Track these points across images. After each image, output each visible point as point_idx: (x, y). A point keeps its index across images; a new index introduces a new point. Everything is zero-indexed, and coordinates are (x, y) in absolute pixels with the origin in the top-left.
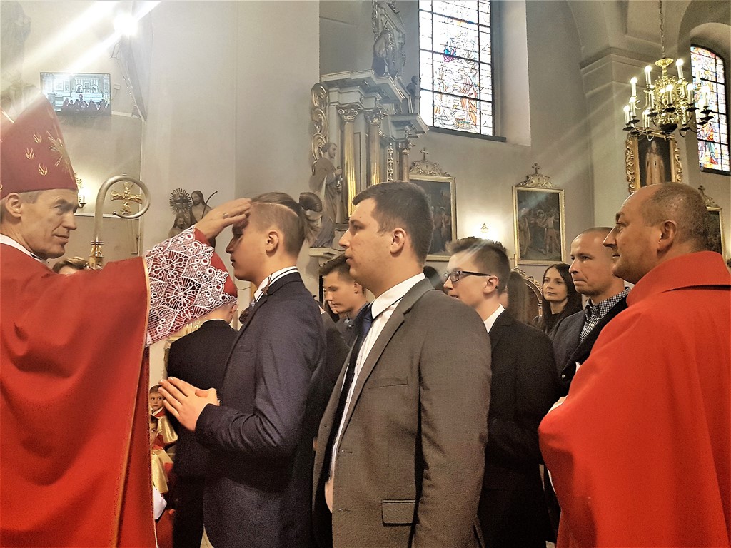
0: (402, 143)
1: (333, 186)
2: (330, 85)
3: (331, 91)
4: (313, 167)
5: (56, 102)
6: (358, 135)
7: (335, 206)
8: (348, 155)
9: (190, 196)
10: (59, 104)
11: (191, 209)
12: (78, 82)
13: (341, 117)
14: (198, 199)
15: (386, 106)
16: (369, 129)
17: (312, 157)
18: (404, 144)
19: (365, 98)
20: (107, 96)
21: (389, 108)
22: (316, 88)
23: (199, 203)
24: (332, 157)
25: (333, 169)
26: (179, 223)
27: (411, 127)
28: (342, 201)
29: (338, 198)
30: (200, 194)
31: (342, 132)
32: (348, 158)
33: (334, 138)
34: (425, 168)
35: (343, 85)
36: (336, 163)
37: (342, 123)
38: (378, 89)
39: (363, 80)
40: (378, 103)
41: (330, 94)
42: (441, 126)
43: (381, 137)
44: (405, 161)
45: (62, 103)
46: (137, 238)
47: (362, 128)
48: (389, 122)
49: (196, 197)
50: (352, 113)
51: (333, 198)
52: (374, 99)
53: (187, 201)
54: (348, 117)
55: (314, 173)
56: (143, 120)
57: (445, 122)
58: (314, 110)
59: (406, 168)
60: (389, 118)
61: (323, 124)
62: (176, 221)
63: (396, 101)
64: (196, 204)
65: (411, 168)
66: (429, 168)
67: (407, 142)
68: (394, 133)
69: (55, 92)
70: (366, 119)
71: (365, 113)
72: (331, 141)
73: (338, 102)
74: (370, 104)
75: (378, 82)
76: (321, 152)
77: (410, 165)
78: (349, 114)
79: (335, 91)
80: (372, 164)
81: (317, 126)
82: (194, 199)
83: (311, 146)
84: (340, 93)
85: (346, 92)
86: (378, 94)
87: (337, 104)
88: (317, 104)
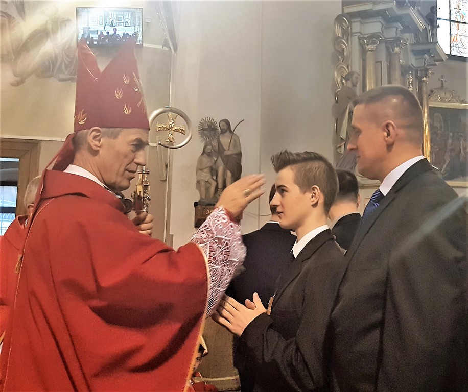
0: (421, 71)
2: (352, 16)
3: (356, 22)
4: (336, 95)
5: (91, 35)
6: (379, 63)
8: (370, 84)
11: (219, 136)
12: (112, 16)
14: (225, 127)
15: (407, 35)
16: (390, 60)
17: (335, 86)
18: (423, 72)
19: (386, 28)
20: (139, 29)
21: (409, 37)
22: (339, 19)
23: (226, 132)
24: (354, 85)
27: (430, 55)
30: (227, 123)
31: (364, 61)
33: (356, 67)
34: (443, 95)
35: (365, 16)
37: (364, 52)
38: (398, 19)
39: (384, 11)
40: (398, 32)
41: (353, 24)
42: (458, 55)
43: (401, 66)
44: (424, 89)
45: (97, 36)
46: (166, 166)
47: (383, 57)
48: (409, 50)
49: (223, 125)
50: (374, 43)
52: (395, 29)
53: (215, 129)
54: (369, 46)
55: (337, 101)
56: (173, 52)
57: (462, 50)
58: (336, 40)
59: (425, 95)
60: (409, 47)
61: (345, 53)
62: (205, 148)
63: (416, 31)
64: (223, 132)
65: (429, 95)
66: (448, 95)
67: (427, 70)
68: (413, 61)
69: (90, 26)
70: (387, 48)
71: (386, 42)
73: (360, 32)
74: (391, 34)
75: (399, 12)
76: (344, 81)
77: (429, 92)
78: (371, 44)
81: (339, 56)
82: (222, 128)
83: (334, 75)
84: (361, 23)
85: (367, 23)
86: (399, 23)
87: (359, 34)
88: (339, 34)
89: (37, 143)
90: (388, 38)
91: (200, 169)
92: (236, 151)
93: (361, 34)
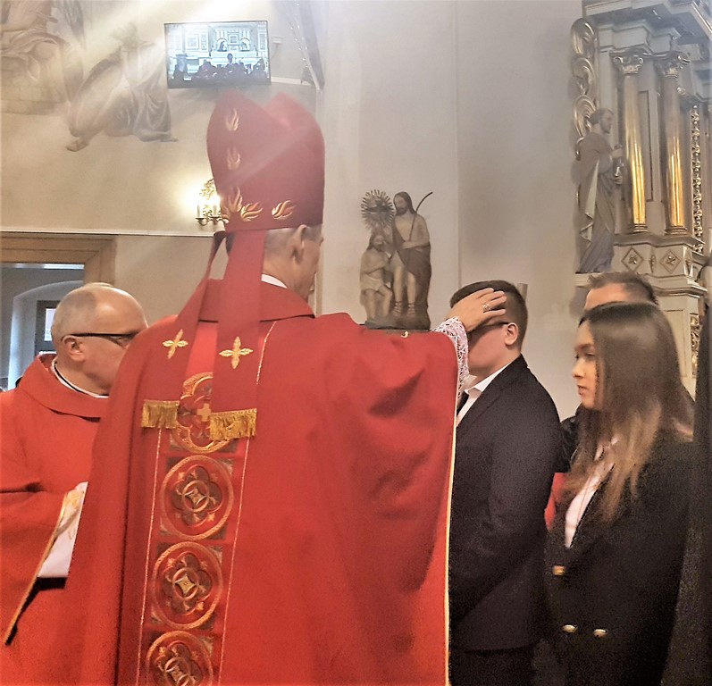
1: (609, 176)
2: (599, 20)
3: (605, 29)
4: (577, 147)
5: (189, 67)
6: (645, 94)
7: (614, 207)
8: (631, 127)
9: (391, 201)
10: (193, 69)
11: (394, 220)
12: (221, 35)
13: (618, 70)
14: (404, 204)
15: (687, 48)
16: (662, 89)
17: (575, 133)
19: (654, 37)
20: (264, 54)
21: (692, 50)
22: (578, 26)
24: (606, 132)
25: (609, 150)
26: (377, 243)
28: (623, 199)
29: (617, 194)
30: (406, 197)
31: (620, 91)
32: (631, 131)
33: (608, 102)
35: (621, 19)
36: (612, 140)
37: (619, 77)
39: (650, 10)
40: (674, 42)
41: (600, 33)
43: (681, 97)
47: (650, 83)
48: (692, 72)
49: (400, 202)
50: (634, 62)
51: (610, 193)
52: (669, 38)
53: (387, 209)
54: (628, 67)
55: (579, 158)
56: (318, 88)
58: (576, 60)
60: (692, 67)
61: (590, 81)
62: (372, 239)
64: (400, 212)
70: (657, 70)
71: (655, 60)
72: (604, 107)
73: (612, 46)
74: (662, 46)
75: (674, 11)
76: (589, 125)
78: (631, 64)
79: (607, 29)
80: (669, 139)
81: (580, 84)
82: (398, 205)
83: (574, 117)
84: (614, 31)
85: (623, 30)
86: (674, 30)
87: (611, 49)
88: (580, 50)
89: (111, 240)
90: (658, 54)
91: (365, 273)
92: (422, 243)
93: (615, 48)
